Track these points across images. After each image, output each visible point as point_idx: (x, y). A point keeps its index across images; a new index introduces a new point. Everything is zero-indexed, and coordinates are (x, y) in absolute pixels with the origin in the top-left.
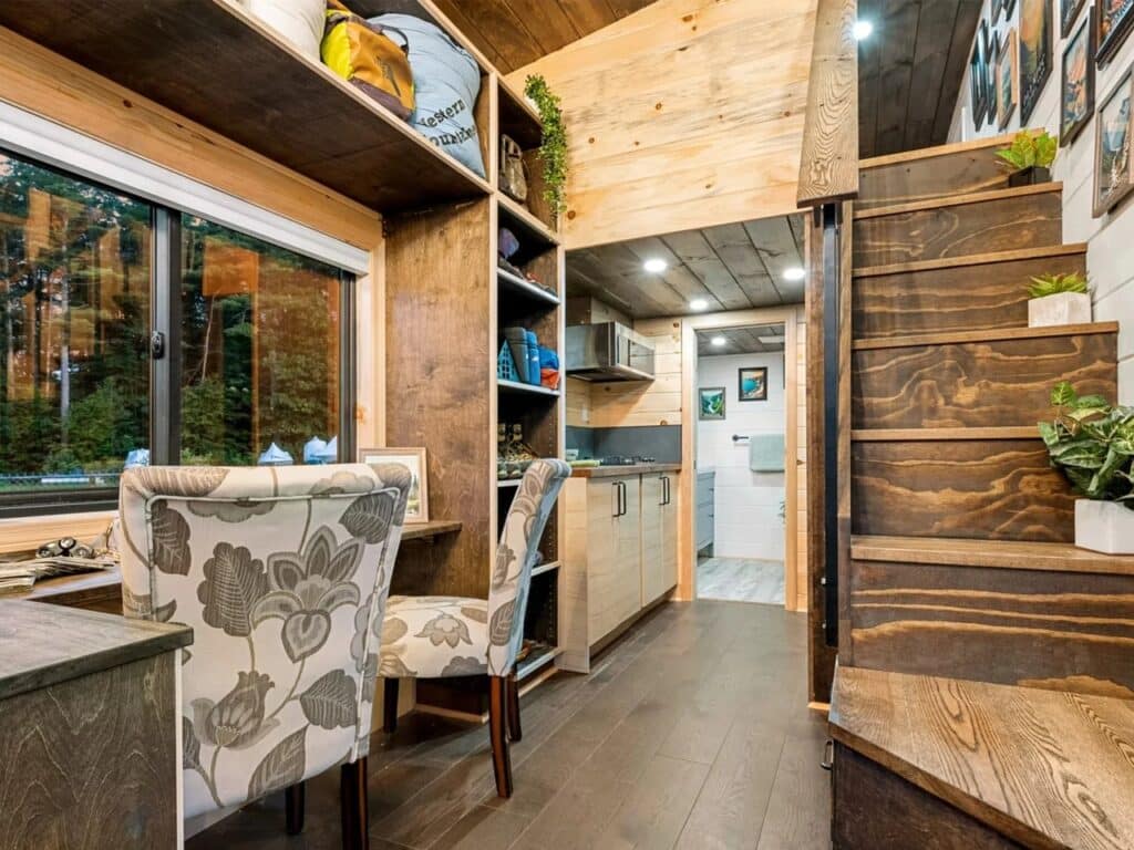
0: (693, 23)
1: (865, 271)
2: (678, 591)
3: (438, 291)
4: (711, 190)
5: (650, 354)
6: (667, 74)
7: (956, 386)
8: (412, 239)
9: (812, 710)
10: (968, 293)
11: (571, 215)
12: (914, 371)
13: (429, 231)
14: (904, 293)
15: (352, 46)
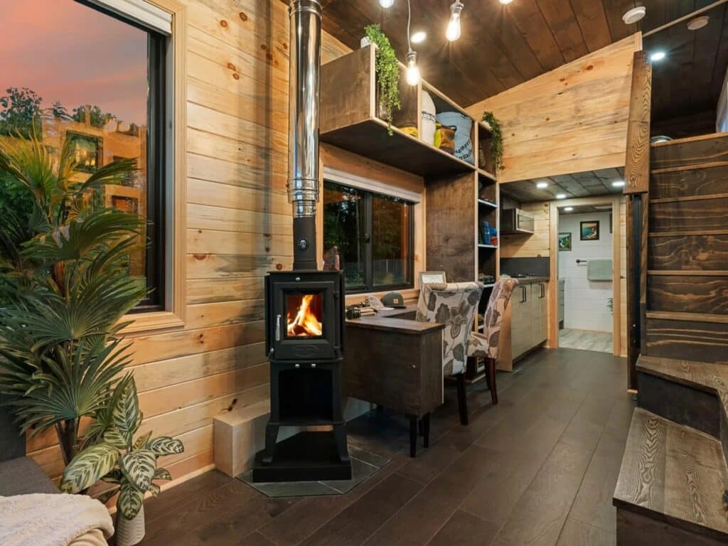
0: (565, 82)
1: (656, 201)
2: (548, 342)
3: (451, 209)
4: (576, 156)
5: (532, 221)
6: (552, 105)
7: (698, 252)
8: (439, 187)
9: (630, 393)
10: (709, 211)
11: (503, 168)
12: (678, 245)
13: (446, 185)
14: (675, 210)
15: (442, 136)
